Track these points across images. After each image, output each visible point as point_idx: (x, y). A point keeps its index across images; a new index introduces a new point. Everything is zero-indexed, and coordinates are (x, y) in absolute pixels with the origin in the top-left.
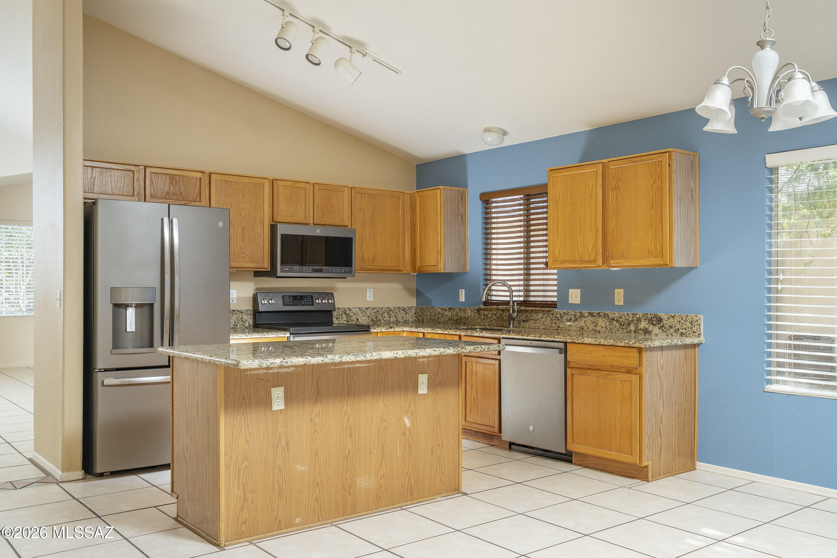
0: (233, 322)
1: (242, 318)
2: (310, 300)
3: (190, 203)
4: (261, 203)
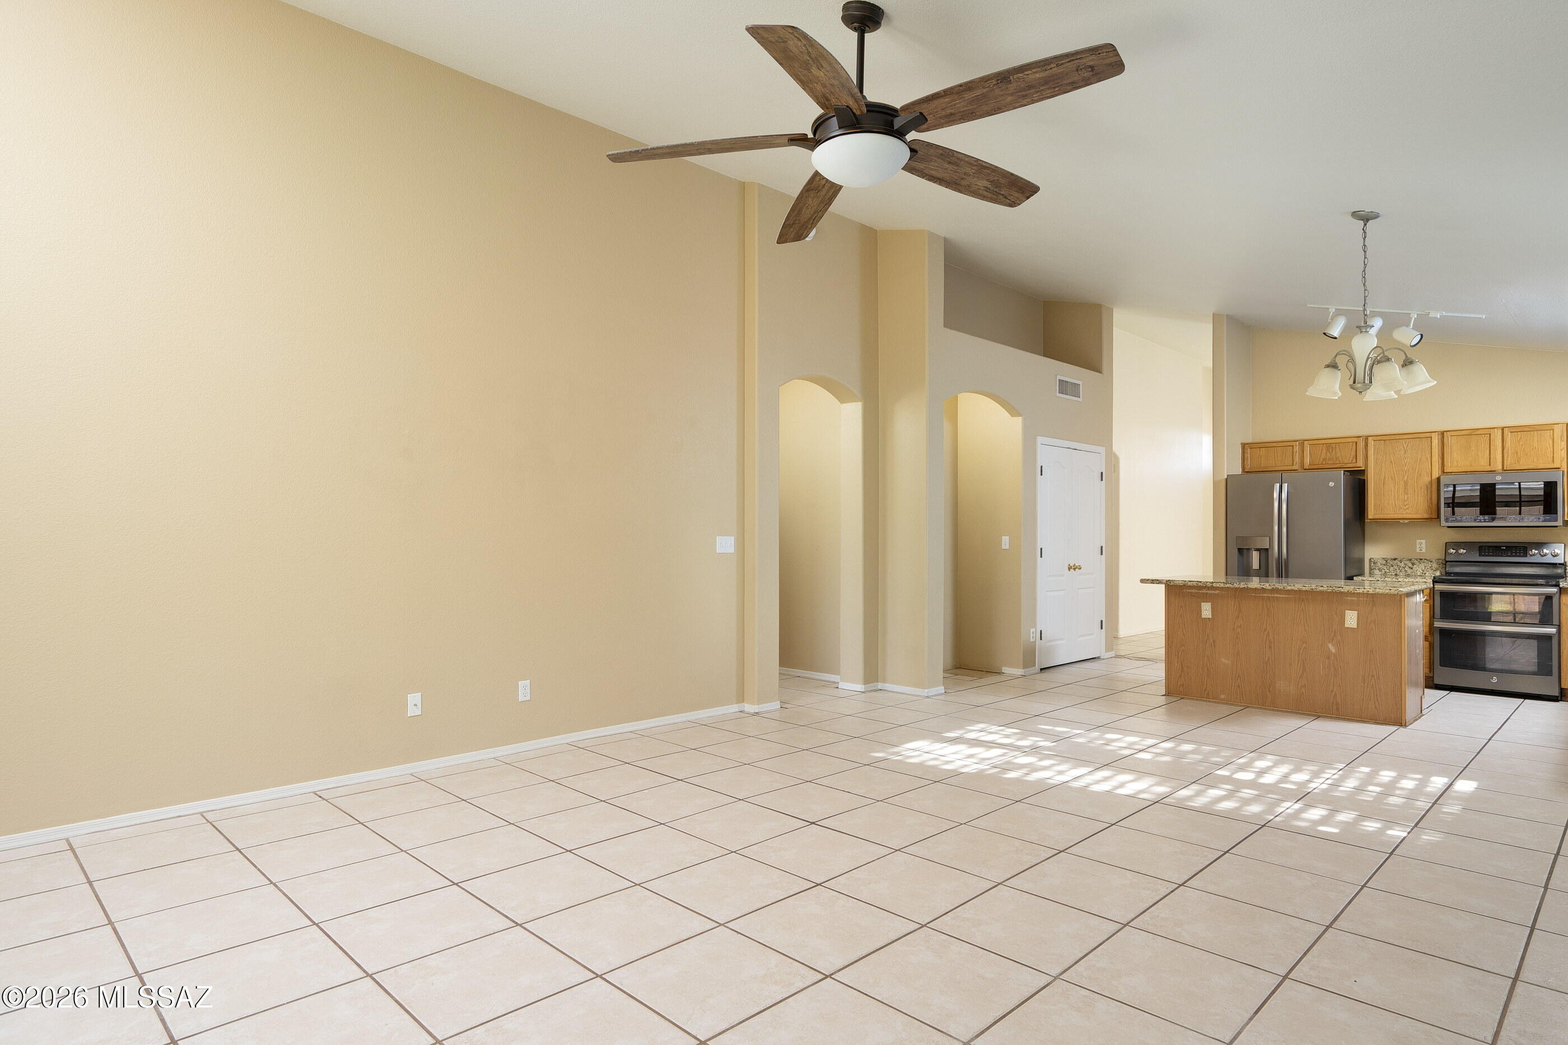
3: (1346, 464)
4: (1428, 456)
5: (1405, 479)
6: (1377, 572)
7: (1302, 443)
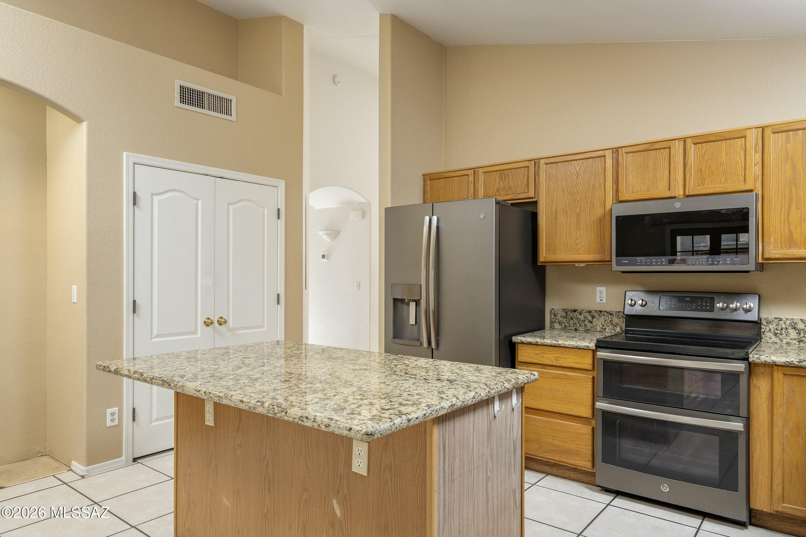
0: (600, 325)
1: (612, 320)
2: (708, 304)
3: (518, 195)
4: (602, 182)
5: (578, 211)
6: (557, 326)
7: (475, 170)
